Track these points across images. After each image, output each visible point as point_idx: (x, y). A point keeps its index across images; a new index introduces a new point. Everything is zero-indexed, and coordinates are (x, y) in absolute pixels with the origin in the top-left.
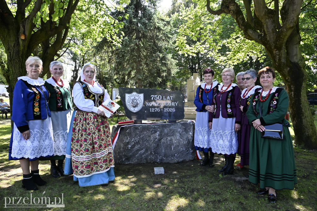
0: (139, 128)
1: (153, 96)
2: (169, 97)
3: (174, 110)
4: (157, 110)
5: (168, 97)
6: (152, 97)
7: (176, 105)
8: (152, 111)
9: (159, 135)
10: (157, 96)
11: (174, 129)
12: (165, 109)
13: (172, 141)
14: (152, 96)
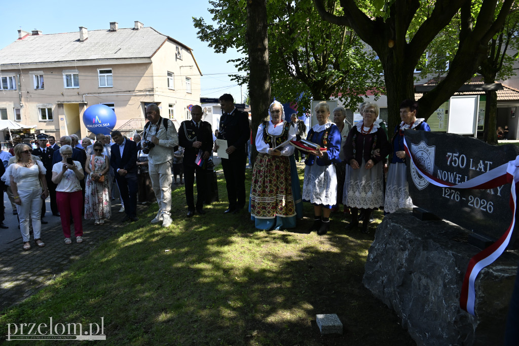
0: (388, 226)
1: (451, 154)
2: (484, 163)
3: (490, 209)
4: (454, 197)
5: (481, 162)
6: (449, 156)
7: (499, 194)
8: (445, 195)
9: (407, 260)
10: (458, 157)
11: (436, 262)
12: (471, 198)
13: (427, 292)
14: (448, 154)
